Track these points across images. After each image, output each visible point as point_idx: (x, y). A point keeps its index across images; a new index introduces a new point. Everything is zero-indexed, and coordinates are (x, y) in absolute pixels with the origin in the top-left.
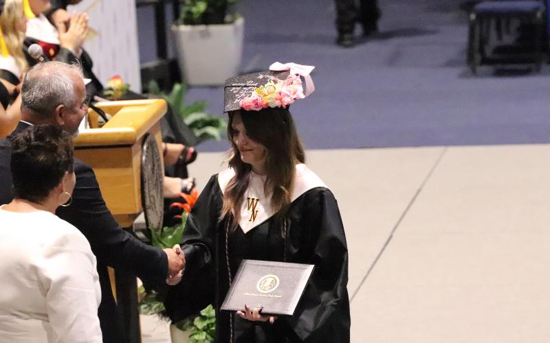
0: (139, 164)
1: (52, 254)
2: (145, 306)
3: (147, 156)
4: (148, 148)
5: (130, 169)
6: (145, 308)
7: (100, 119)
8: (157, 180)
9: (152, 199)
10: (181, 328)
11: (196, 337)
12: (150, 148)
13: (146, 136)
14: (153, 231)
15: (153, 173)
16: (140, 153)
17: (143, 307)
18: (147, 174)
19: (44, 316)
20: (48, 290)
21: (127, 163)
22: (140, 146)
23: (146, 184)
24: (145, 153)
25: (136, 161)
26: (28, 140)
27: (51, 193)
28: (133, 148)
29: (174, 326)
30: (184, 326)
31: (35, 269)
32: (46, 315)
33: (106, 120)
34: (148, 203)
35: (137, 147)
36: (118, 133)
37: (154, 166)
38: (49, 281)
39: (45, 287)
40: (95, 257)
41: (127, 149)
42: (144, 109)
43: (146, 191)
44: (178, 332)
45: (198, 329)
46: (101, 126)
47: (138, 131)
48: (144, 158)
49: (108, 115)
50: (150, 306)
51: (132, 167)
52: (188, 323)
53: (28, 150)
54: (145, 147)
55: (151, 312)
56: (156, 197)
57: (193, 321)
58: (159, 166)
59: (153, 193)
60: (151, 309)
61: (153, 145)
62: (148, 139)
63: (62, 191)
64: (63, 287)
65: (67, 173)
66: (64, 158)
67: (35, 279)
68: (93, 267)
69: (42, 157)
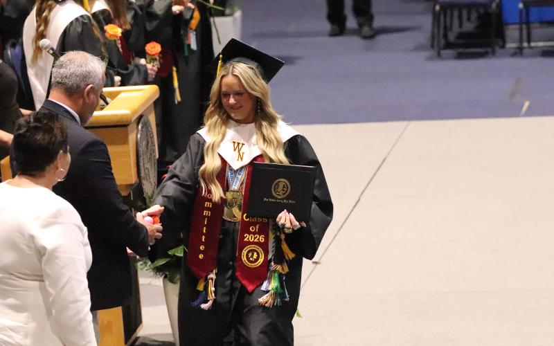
0: (135, 142)
1: (48, 225)
2: (141, 263)
3: (141, 135)
4: (142, 128)
5: (126, 146)
6: (142, 265)
7: (102, 102)
8: (151, 155)
9: (146, 171)
10: (172, 281)
12: (145, 127)
13: (141, 117)
14: (147, 198)
15: (147, 148)
16: (135, 131)
17: (139, 263)
18: (142, 150)
19: (40, 278)
20: (44, 255)
21: (125, 141)
22: (136, 126)
23: (141, 158)
24: (140, 132)
25: (132, 138)
26: (28, 123)
27: (48, 168)
28: (129, 128)
29: (167, 280)
30: (174, 280)
31: (32, 238)
32: (42, 276)
33: (107, 104)
34: (142, 174)
35: (132, 127)
36: (116, 115)
37: (148, 143)
38: (45, 248)
39: (41, 252)
40: (85, 229)
41: (124, 128)
42: (139, 94)
43: (141, 164)
44: (170, 285)
46: (102, 109)
47: (134, 113)
48: (139, 136)
49: (108, 99)
50: (145, 263)
51: (128, 144)
53: (27, 131)
54: (140, 127)
55: (146, 268)
56: (150, 169)
58: (153, 142)
59: (148, 166)
60: (146, 266)
61: (147, 125)
62: (142, 120)
63: (57, 168)
64: (57, 254)
65: (61, 151)
66: (59, 138)
67: (33, 246)
68: (84, 236)
69: (39, 137)
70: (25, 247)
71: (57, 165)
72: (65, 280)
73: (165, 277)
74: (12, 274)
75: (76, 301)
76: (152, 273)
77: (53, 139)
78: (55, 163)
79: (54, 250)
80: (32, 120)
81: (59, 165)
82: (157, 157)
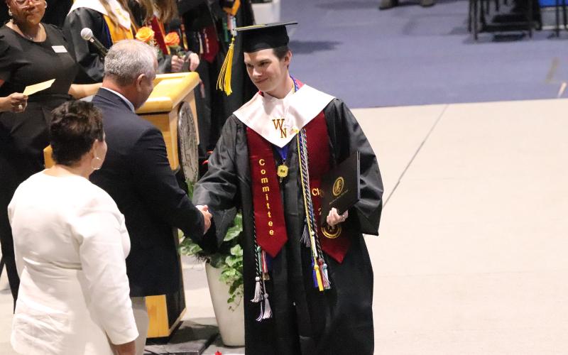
0: (176, 128)
1: (85, 213)
2: (184, 248)
3: (182, 121)
4: (183, 114)
5: (168, 133)
6: (184, 250)
8: (192, 141)
9: (188, 157)
10: (214, 265)
11: (227, 273)
12: (185, 114)
13: (181, 104)
14: (189, 184)
15: (188, 135)
16: (176, 118)
17: (182, 249)
18: (183, 136)
19: (78, 266)
20: (81, 243)
22: (176, 113)
23: (182, 145)
24: (181, 119)
25: (173, 125)
26: (63, 113)
27: (83, 157)
28: (170, 115)
29: (209, 264)
30: (218, 264)
31: (69, 227)
32: (80, 264)
34: (184, 160)
35: (173, 114)
36: (157, 102)
37: (189, 130)
39: (78, 241)
40: (122, 217)
41: (165, 115)
42: (180, 81)
43: (183, 150)
44: (212, 269)
45: (229, 267)
47: (174, 101)
48: (180, 123)
50: (188, 248)
51: (170, 130)
52: (220, 261)
53: (63, 121)
54: (181, 113)
55: (189, 253)
56: (191, 155)
57: (225, 260)
58: (193, 129)
59: (189, 152)
60: (188, 251)
61: (187, 111)
62: (183, 107)
63: (93, 157)
64: (94, 242)
65: (97, 140)
66: (94, 128)
67: (70, 234)
68: (121, 224)
69: (74, 127)
70: (63, 237)
71: (92, 154)
72: (103, 267)
73: (208, 262)
74: (51, 263)
75: (114, 289)
76: (195, 258)
77: (88, 128)
78: (91, 151)
79: (91, 239)
80: (67, 110)
81: (95, 154)
82: (198, 143)
